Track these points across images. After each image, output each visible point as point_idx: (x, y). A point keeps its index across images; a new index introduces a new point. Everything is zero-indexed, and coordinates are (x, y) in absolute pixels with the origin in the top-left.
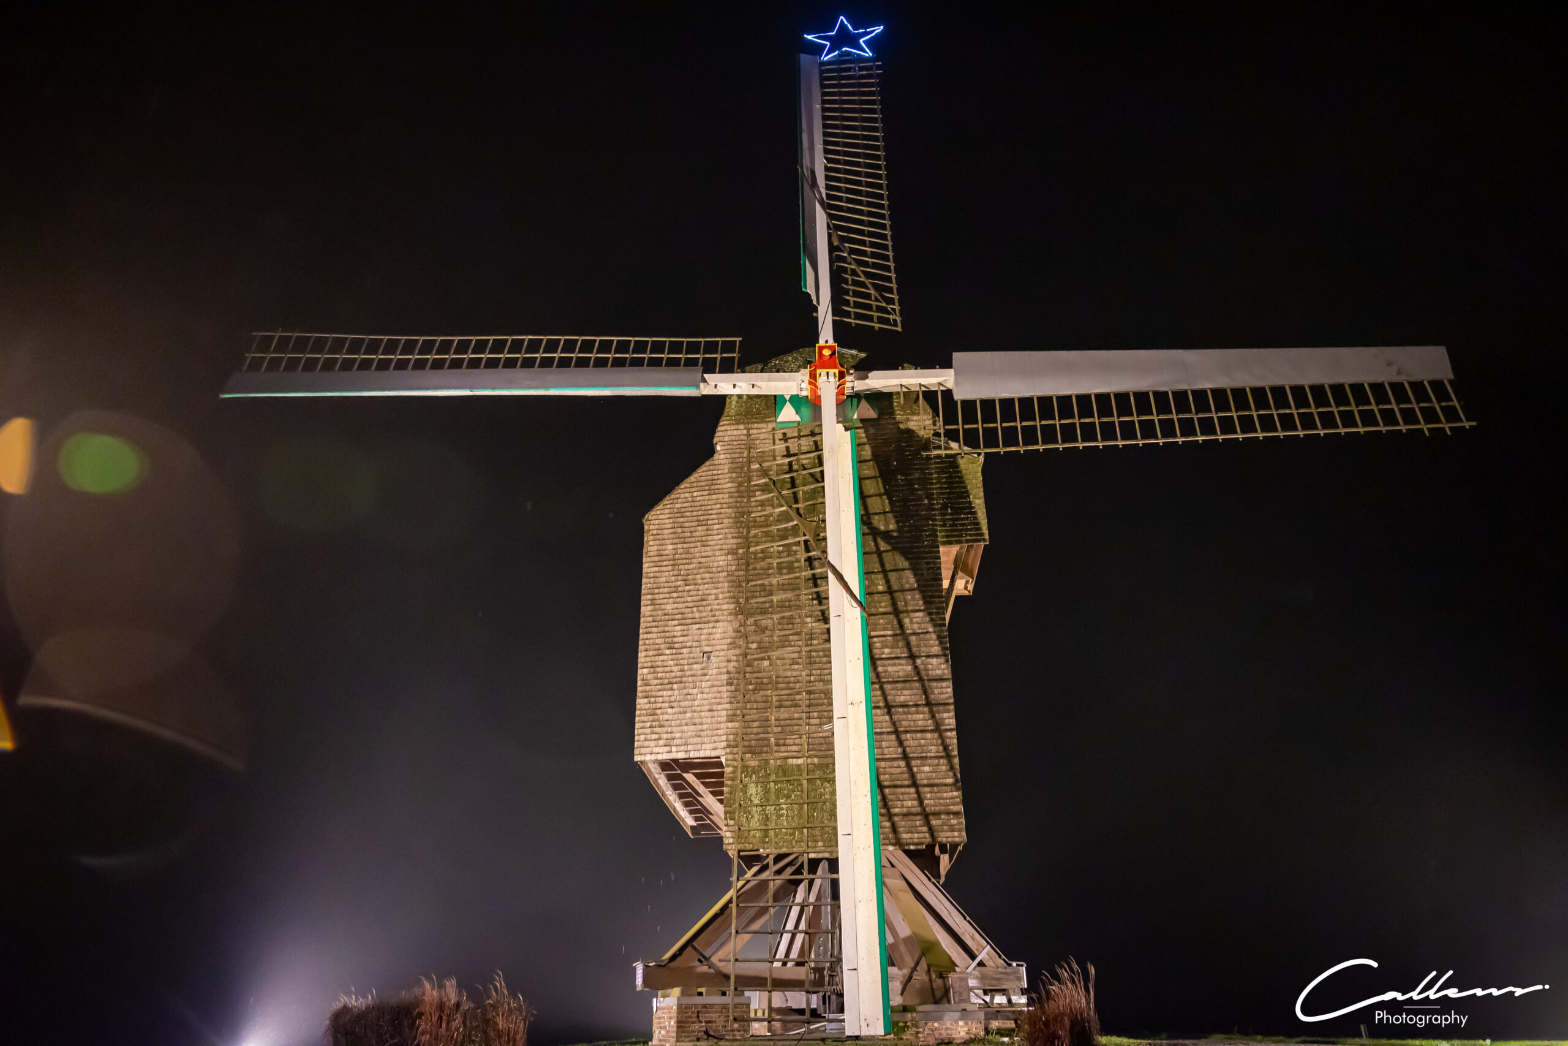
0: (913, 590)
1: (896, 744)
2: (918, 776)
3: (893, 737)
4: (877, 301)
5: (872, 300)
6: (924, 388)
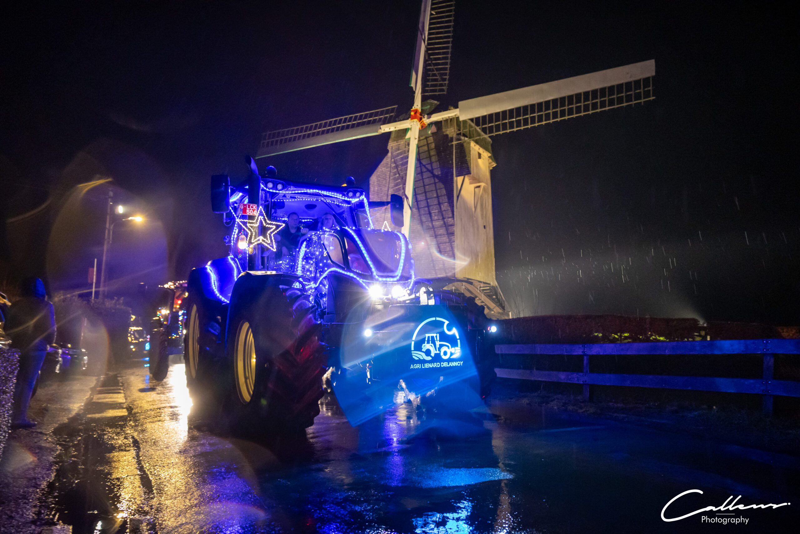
4: (440, 81)
5: (438, 81)
6: (450, 118)
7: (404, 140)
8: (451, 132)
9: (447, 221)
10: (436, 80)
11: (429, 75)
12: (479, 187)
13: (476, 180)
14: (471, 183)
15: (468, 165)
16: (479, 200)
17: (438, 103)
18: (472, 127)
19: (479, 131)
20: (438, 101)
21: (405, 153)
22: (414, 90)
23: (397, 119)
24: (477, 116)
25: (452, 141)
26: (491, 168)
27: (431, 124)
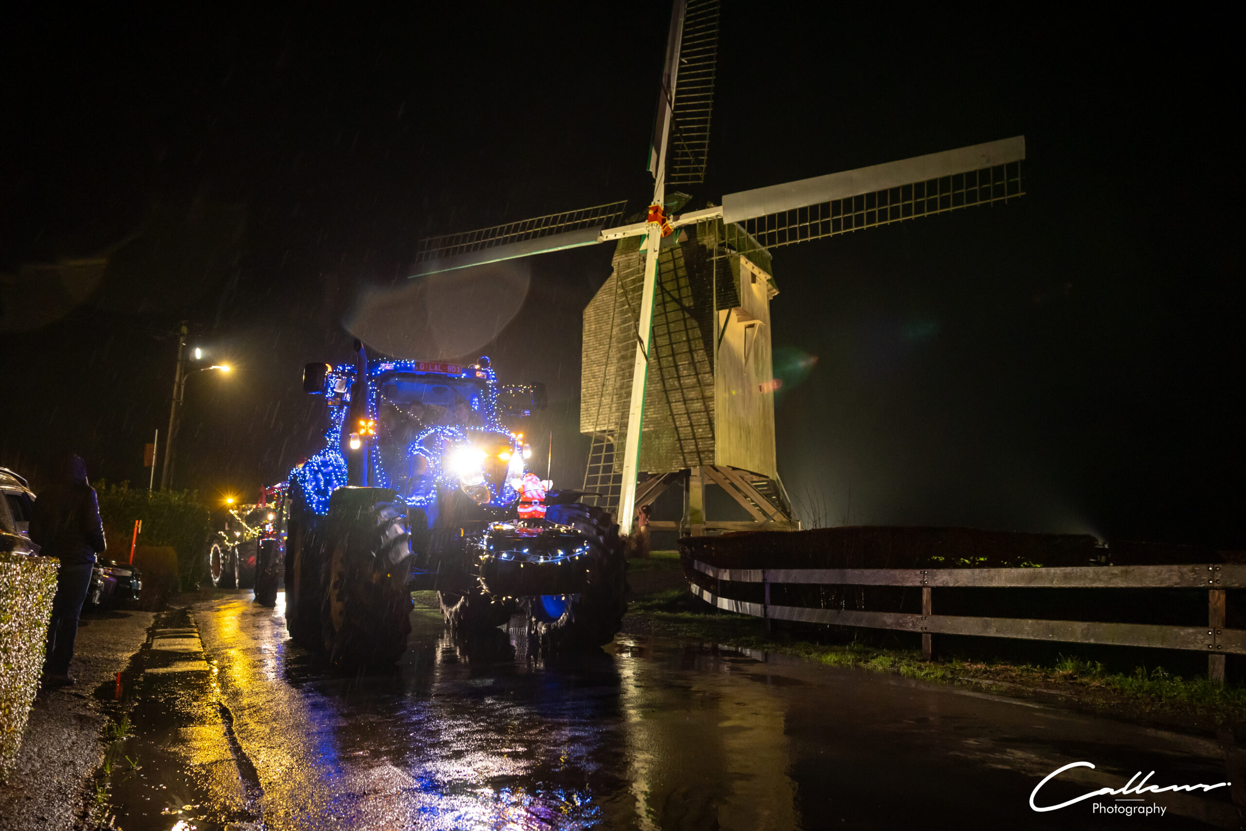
0: (699, 338)
1: (687, 419)
2: (696, 434)
3: (686, 416)
4: (694, 164)
5: (691, 165)
6: (709, 220)
7: (638, 253)
8: (710, 241)
9: (702, 377)
10: (688, 162)
11: (677, 155)
12: (752, 326)
13: (746, 315)
14: (739, 321)
15: (735, 293)
16: (752, 346)
17: (691, 197)
18: (742, 234)
19: (753, 240)
20: (690, 194)
21: (639, 273)
22: (654, 177)
23: (627, 221)
24: (751, 217)
25: (713, 256)
26: (771, 298)
27: (679, 229)
